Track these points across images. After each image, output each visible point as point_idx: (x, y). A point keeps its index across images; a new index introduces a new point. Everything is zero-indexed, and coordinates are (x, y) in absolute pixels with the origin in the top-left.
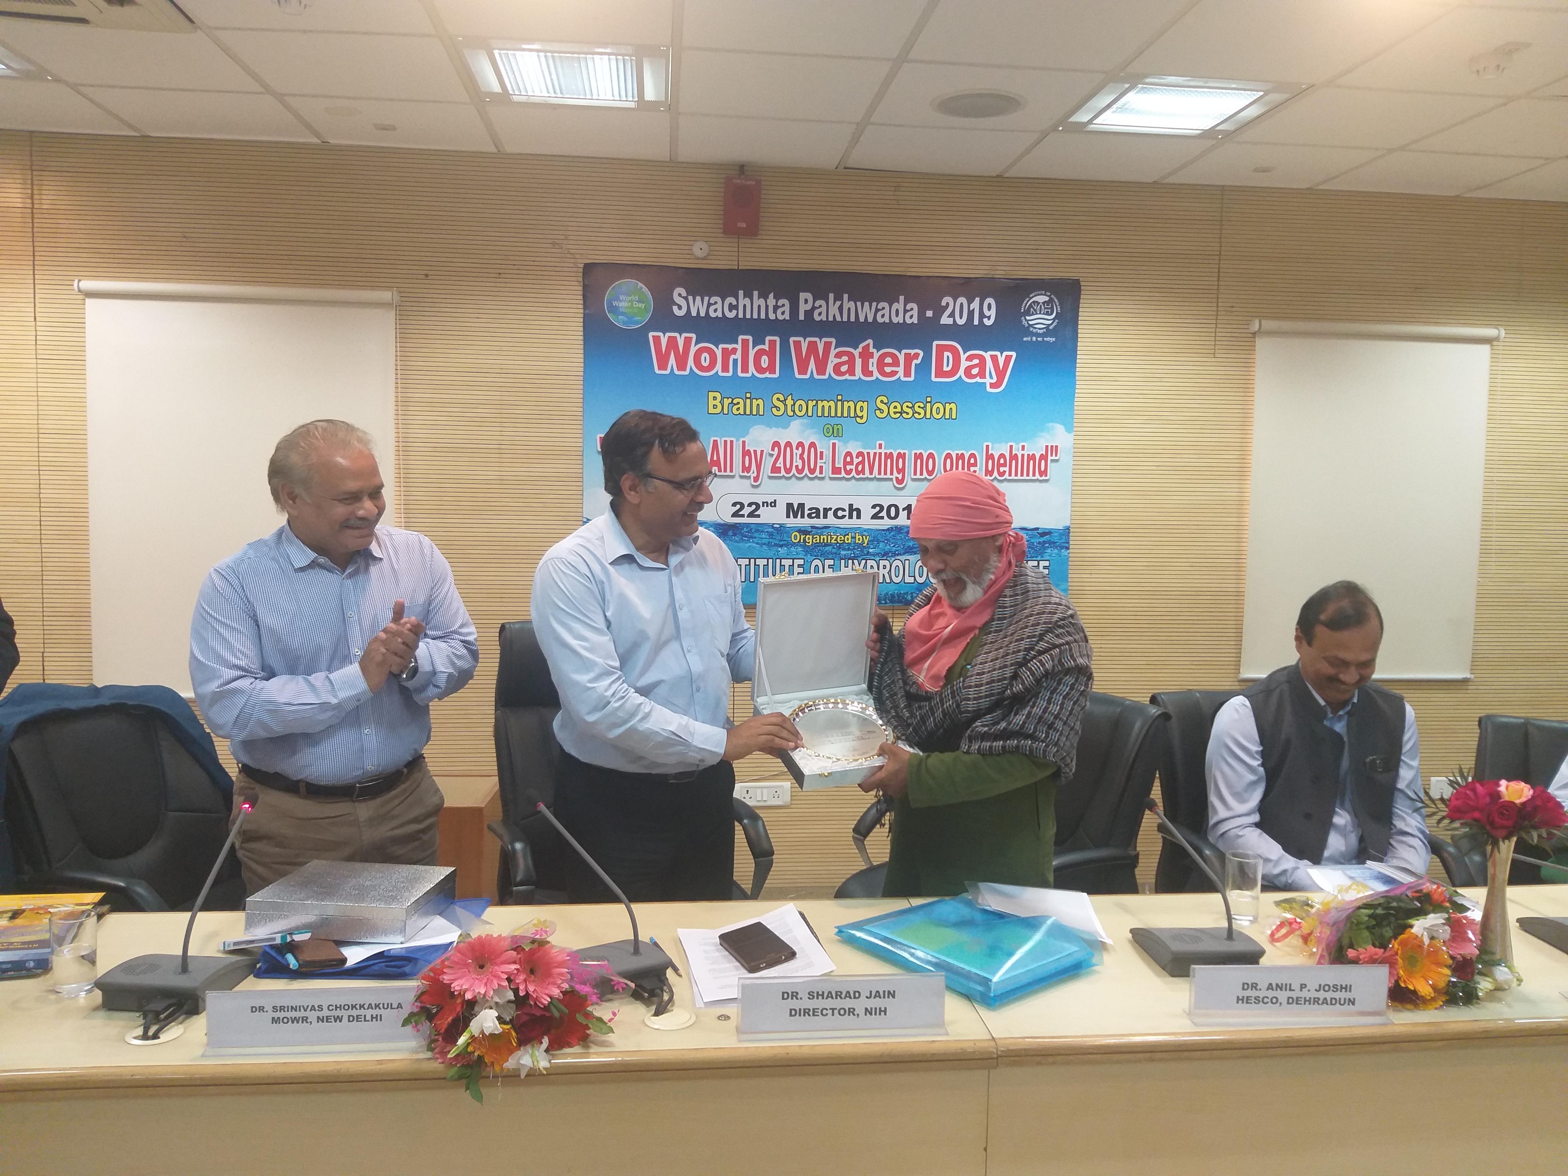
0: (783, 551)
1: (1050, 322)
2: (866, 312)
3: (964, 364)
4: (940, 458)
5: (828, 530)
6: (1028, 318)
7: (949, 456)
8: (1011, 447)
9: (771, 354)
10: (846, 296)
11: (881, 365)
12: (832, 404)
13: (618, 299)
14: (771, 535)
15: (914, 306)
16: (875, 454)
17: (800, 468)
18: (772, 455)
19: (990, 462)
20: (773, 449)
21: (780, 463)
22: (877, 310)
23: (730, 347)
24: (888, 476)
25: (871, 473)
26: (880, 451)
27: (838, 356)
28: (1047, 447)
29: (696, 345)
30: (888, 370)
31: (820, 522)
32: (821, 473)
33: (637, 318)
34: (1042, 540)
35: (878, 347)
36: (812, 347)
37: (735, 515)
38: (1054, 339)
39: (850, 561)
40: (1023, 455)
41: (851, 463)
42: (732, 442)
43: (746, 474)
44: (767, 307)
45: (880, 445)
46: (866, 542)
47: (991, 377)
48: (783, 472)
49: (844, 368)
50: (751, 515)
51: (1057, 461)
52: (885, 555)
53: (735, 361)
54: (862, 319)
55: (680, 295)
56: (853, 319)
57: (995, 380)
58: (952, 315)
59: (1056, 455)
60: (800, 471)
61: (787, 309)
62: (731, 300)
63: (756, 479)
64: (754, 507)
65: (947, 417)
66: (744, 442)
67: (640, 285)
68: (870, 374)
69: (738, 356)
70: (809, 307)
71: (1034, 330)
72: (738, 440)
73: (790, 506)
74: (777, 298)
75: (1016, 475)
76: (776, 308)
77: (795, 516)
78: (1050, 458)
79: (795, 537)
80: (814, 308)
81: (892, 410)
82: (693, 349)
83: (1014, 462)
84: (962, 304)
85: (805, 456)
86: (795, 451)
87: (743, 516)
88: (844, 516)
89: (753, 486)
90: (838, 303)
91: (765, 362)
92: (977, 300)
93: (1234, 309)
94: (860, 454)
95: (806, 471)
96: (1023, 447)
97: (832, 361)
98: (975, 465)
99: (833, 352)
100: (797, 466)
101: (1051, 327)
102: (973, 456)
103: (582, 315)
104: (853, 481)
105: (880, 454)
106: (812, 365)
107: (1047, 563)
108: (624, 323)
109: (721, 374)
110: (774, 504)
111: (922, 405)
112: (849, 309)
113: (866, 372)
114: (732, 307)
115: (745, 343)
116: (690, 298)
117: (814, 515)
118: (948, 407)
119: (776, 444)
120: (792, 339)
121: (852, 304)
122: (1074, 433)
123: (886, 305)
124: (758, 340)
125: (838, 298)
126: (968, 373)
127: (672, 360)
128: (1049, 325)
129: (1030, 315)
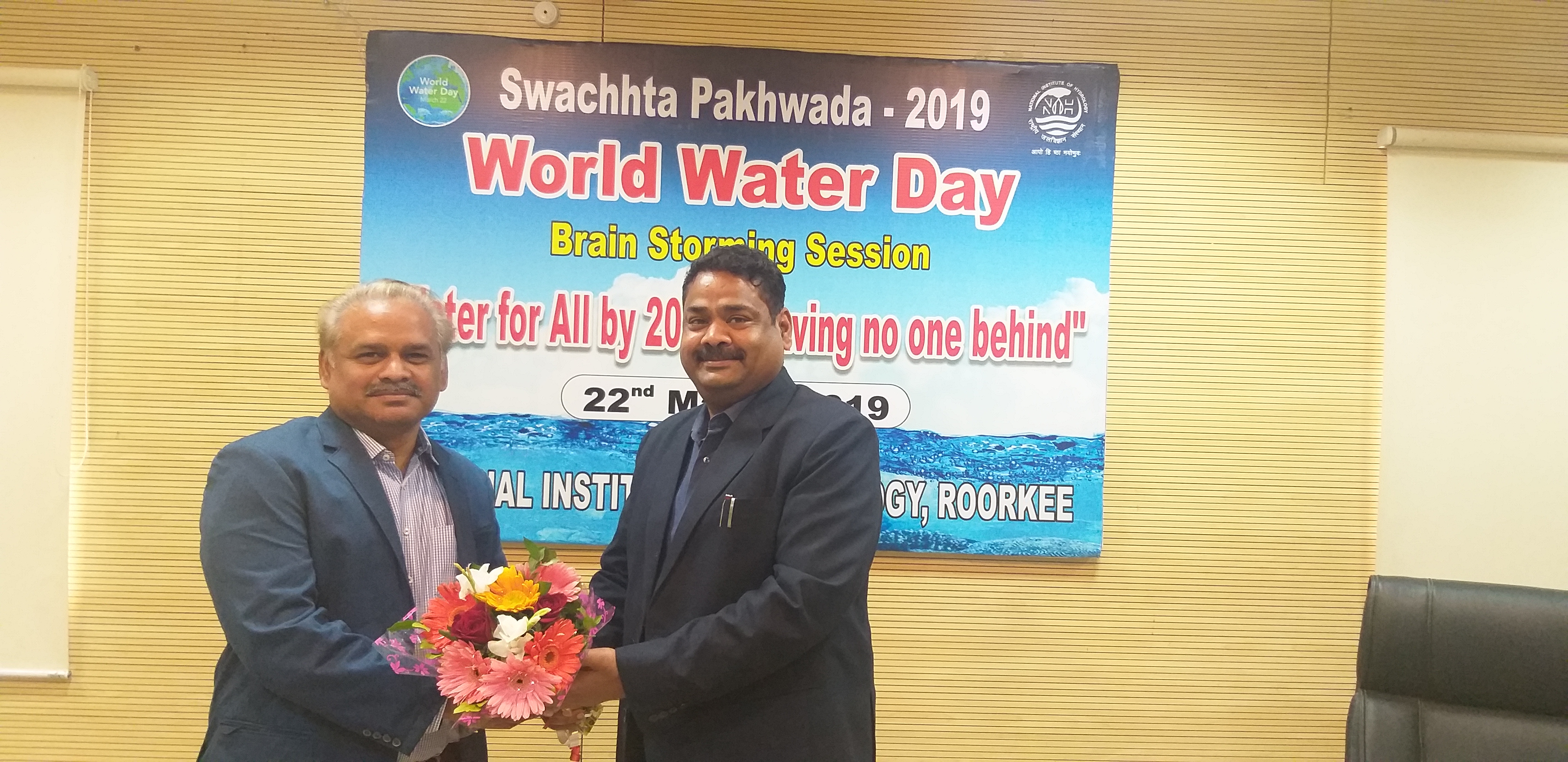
1: (1073, 127)
2: (793, 108)
3: (942, 188)
4: (904, 327)
6: (1038, 120)
7: (917, 324)
8: (1013, 312)
9: (648, 168)
10: (762, 85)
11: (815, 187)
13: (416, 83)
15: (866, 100)
16: (805, 319)
18: (647, 318)
19: (981, 334)
20: (649, 310)
21: (660, 331)
22: (810, 106)
23: (586, 156)
24: (825, 353)
25: (799, 348)
26: (813, 315)
27: (750, 172)
28: (1068, 313)
29: (534, 151)
30: (825, 194)
33: (445, 112)
34: (1060, 454)
35: (810, 160)
36: (711, 159)
37: (590, 407)
38: (1078, 153)
40: (1031, 326)
42: (586, 298)
43: (607, 346)
44: (643, 98)
45: (813, 307)
47: (982, 207)
48: (665, 345)
49: (759, 191)
50: (614, 408)
51: (1084, 334)
53: (594, 177)
54: (786, 119)
55: (511, 78)
56: (772, 118)
57: (988, 212)
58: (923, 114)
59: (1082, 327)
61: (673, 101)
62: (588, 87)
63: (623, 354)
64: (619, 396)
65: (915, 265)
66: (605, 299)
67: (452, 63)
68: (799, 200)
69: (599, 169)
70: (706, 99)
71: (1049, 139)
72: (596, 295)
73: (674, 395)
74: (658, 85)
75: (1021, 355)
76: (656, 100)
78: (1072, 330)
80: (714, 101)
81: (831, 254)
82: (530, 159)
83: (1017, 335)
84: (938, 99)
87: (602, 409)
89: (619, 365)
91: (638, 179)
92: (962, 93)
96: (1032, 314)
97: (741, 180)
98: (958, 338)
99: (742, 166)
101: (1074, 135)
102: (954, 324)
103: (364, 108)
105: (813, 319)
106: (711, 185)
107: (1069, 490)
108: (426, 119)
109: (572, 196)
110: (650, 392)
111: (877, 248)
112: (767, 103)
113: (793, 196)
114: (589, 98)
115: (609, 150)
116: (527, 83)
118: (917, 251)
119: (655, 302)
120: (680, 147)
121: (771, 96)
122: (1109, 294)
123: (823, 98)
124: (629, 147)
125: (751, 86)
126: (947, 200)
127: (498, 175)
128: (1071, 132)
129: (1042, 116)
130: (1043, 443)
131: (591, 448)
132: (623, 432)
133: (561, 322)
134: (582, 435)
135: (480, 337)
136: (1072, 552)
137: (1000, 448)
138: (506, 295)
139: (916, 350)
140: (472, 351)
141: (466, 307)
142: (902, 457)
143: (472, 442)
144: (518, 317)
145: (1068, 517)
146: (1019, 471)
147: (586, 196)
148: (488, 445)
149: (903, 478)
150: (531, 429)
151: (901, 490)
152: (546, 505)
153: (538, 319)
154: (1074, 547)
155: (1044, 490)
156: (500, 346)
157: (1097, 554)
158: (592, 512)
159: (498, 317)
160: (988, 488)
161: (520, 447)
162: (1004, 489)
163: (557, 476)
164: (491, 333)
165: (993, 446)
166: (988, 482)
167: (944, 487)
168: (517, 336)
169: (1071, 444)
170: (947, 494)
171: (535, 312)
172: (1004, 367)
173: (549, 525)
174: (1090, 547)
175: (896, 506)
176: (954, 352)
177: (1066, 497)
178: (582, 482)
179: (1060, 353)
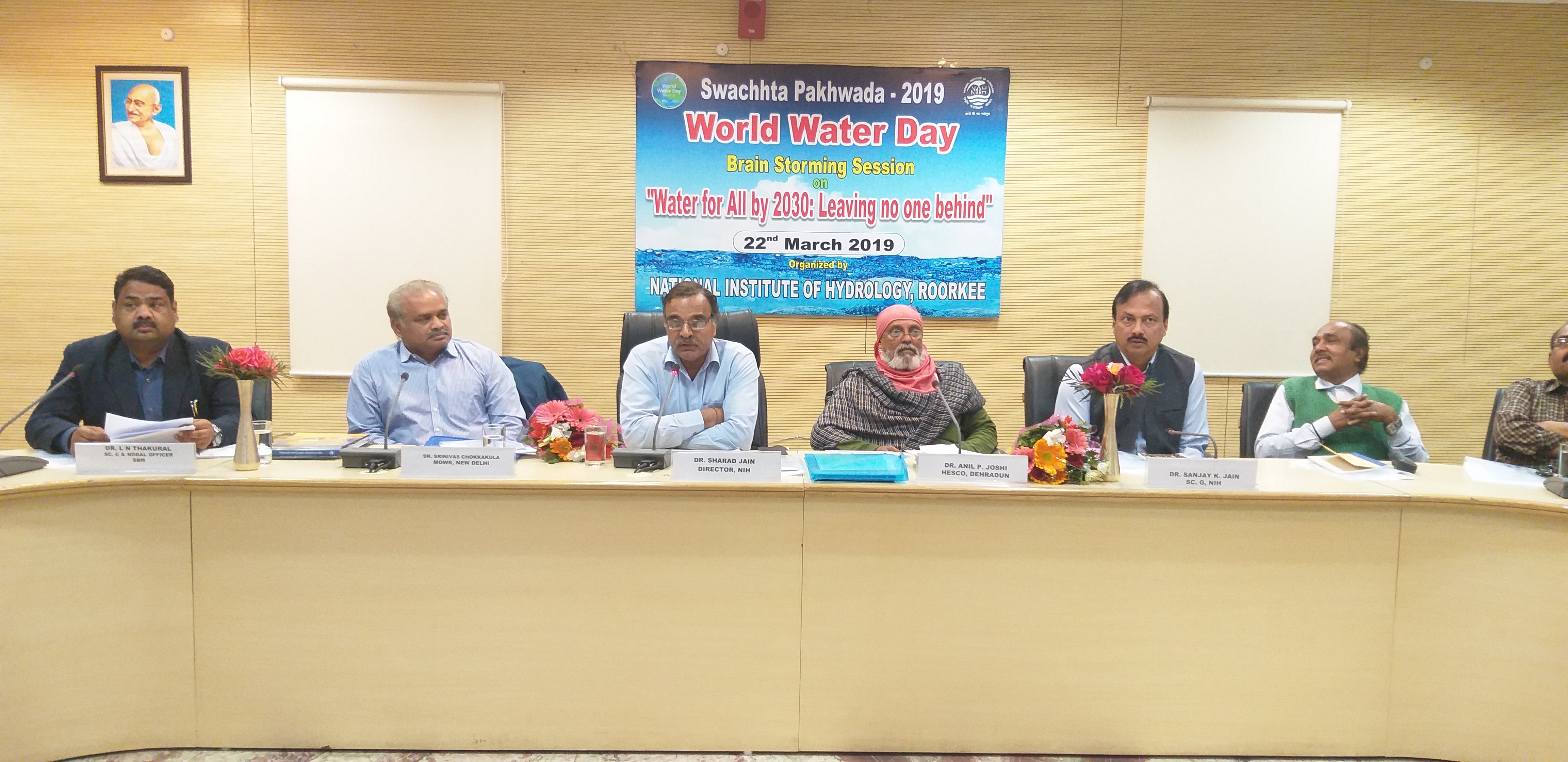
0: (782, 274)
1: (986, 101)
2: (845, 94)
3: (920, 133)
4: (901, 205)
5: (816, 259)
6: (969, 98)
7: (908, 203)
8: (956, 195)
9: (774, 127)
10: (830, 83)
11: (856, 133)
12: (820, 163)
13: (661, 86)
14: (774, 262)
15: (882, 90)
16: (852, 201)
17: (796, 211)
18: (774, 202)
19: (940, 207)
20: (775, 198)
21: (780, 209)
22: (853, 93)
23: (743, 121)
24: (862, 218)
25: (849, 216)
26: (856, 199)
27: (824, 127)
28: (984, 196)
29: (718, 120)
30: (862, 138)
31: (810, 252)
32: (811, 215)
33: (674, 102)
34: (980, 266)
35: (854, 120)
36: (805, 121)
37: (747, 247)
38: (989, 114)
39: (833, 282)
40: (965, 202)
41: (834, 208)
42: (744, 192)
43: (755, 216)
44: (771, 91)
45: (856, 195)
46: (845, 267)
47: (940, 142)
48: (783, 215)
49: (829, 137)
50: (759, 247)
51: (992, 206)
52: (860, 277)
53: (747, 132)
54: (842, 100)
55: (706, 84)
56: (835, 100)
57: (943, 145)
58: (911, 96)
59: (991, 202)
60: (795, 214)
61: (786, 93)
62: (744, 87)
63: (762, 220)
64: (761, 241)
65: (907, 173)
66: (753, 193)
67: (678, 76)
68: (848, 141)
69: (749, 128)
70: (802, 91)
71: (974, 107)
72: (749, 191)
73: (788, 240)
74: (778, 85)
75: (960, 217)
76: (777, 92)
77: (792, 248)
78: (986, 204)
79: (792, 264)
80: (806, 92)
81: (865, 168)
82: (716, 123)
83: (958, 207)
84: (918, 88)
85: (800, 203)
86: (792, 199)
87: (753, 248)
88: (828, 248)
89: (760, 225)
90: (824, 88)
91: (769, 132)
92: (930, 84)
93: (1131, 89)
94: (841, 201)
95: (800, 214)
96: (965, 196)
97: (820, 131)
98: (928, 209)
99: (820, 125)
100: (793, 211)
101: (987, 105)
102: (926, 202)
103: (635, 100)
104: (836, 221)
105: (856, 201)
106: (804, 134)
107: (983, 284)
108: (666, 105)
109: (737, 142)
110: (776, 239)
111: (888, 165)
112: (832, 93)
113: (845, 139)
114: (744, 92)
115: (755, 118)
116: (714, 86)
117: (806, 247)
118: (908, 165)
119: (778, 194)
120: (789, 116)
121: (834, 89)
122: (1004, 185)
123: (860, 89)
124: (764, 117)
125: (824, 84)
126: (923, 139)
127: (701, 132)
128: (985, 103)
129: (971, 95)
130: (971, 261)
131: (748, 267)
132: (763, 259)
133: (732, 205)
134: (743, 260)
135: (694, 212)
136: (985, 315)
137: (949, 264)
138: (706, 192)
139: (908, 216)
140: (690, 220)
141: (687, 198)
142: (901, 269)
143: (691, 264)
144: (712, 203)
145: (983, 297)
146: (959, 275)
147: (743, 142)
148: (699, 266)
149: (901, 280)
150: (719, 258)
151: (900, 286)
152: (727, 295)
153: (721, 203)
154: (986, 313)
155: (971, 285)
156: (703, 217)
157: (997, 316)
158: (749, 297)
159: (702, 203)
160: (943, 284)
161: (714, 267)
162: (951, 284)
163: (732, 280)
164: (699, 210)
165: (946, 263)
166: (943, 281)
167: (921, 284)
168: (711, 212)
169: (985, 261)
170: (923, 287)
171: (720, 200)
172: (952, 223)
173: (729, 305)
174: (994, 312)
175: (897, 294)
176: (926, 216)
177: (982, 288)
178: (744, 284)
179: (979, 216)
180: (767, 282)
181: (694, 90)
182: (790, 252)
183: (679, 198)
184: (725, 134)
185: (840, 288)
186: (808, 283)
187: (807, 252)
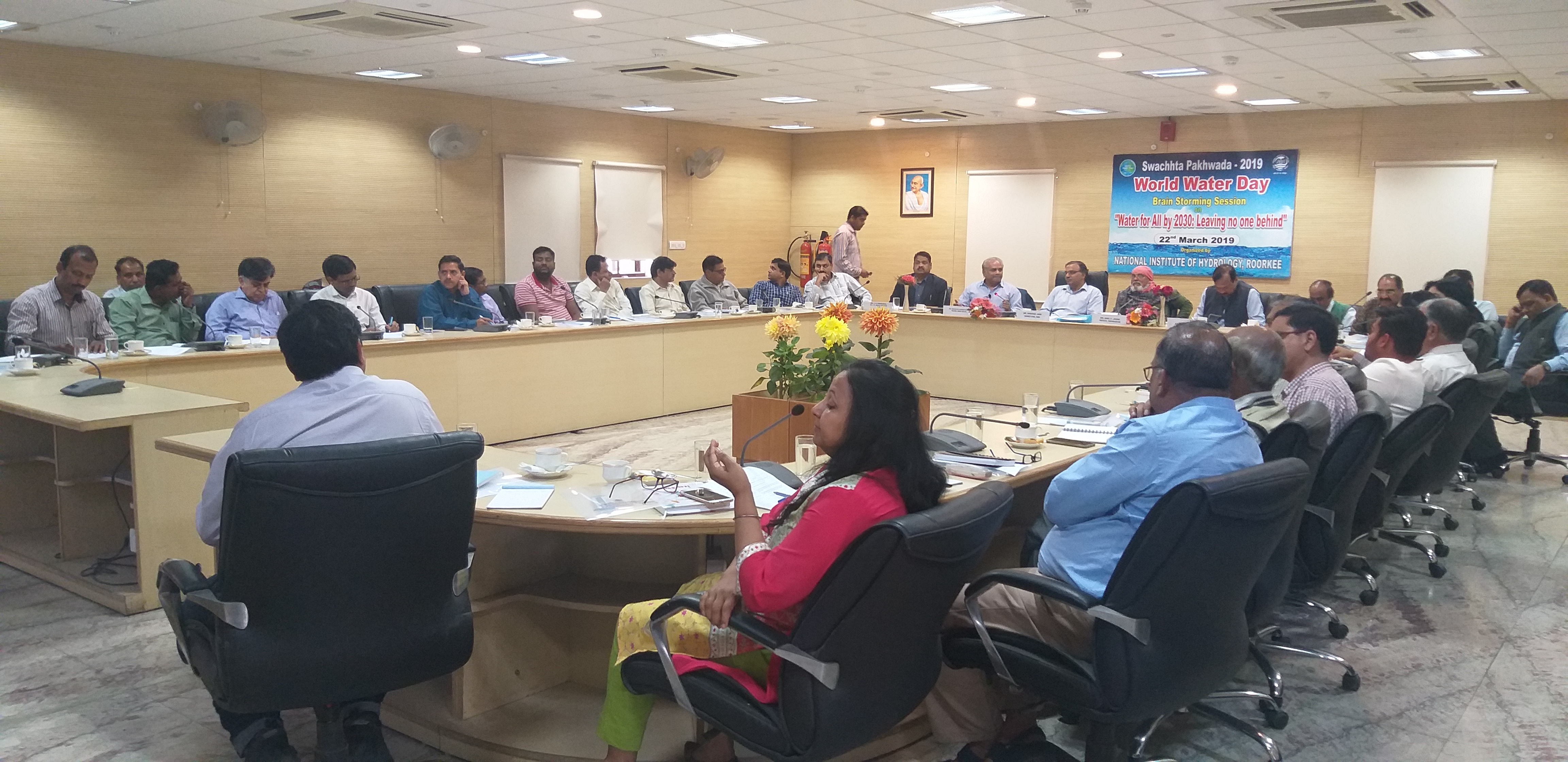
0: (1177, 255)
1: (1285, 166)
2: (1212, 166)
3: (1249, 184)
4: (1239, 220)
5: (1194, 247)
6: (1275, 165)
7: (1242, 219)
8: (1268, 215)
9: (1176, 183)
10: (1205, 161)
11: (1217, 185)
12: (1198, 200)
13: (1124, 167)
14: (1173, 249)
15: (1230, 163)
16: (1214, 219)
17: (1185, 224)
18: (1175, 220)
19: (1259, 221)
20: (1175, 217)
21: (1178, 223)
22: (1216, 165)
23: (1162, 181)
24: (1219, 227)
25: (1212, 226)
27: (1201, 182)
28: (1282, 215)
29: (1150, 181)
30: (1219, 187)
31: (1192, 244)
32: (1193, 226)
33: (1130, 173)
34: (1280, 252)
35: (1216, 179)
37: (1161, 241)
38: (1287, 174)
39: (1203, 259)
40: (1272, 219)
41: (1204, 222)
42: (1161, 215)
43: (1165, 226)
44: (1175, 166)
45: (1216, 215)
46: (1209, 252)
47: (1260, 188)
48: (1179, 226)
50: (1167, 241)
51: (1286, 220)
52: (1216, 257)
54: (1210, 169)
55: (1145, 164)
56: (1207, 169)
57: (1261, 190)
58: (1245, 166)
59: (1286, 218)
61: (1182, 166)
62: (1162, 165)
63: (1169, 229)
64: (1167, 238)
65: (1242, 204)
66: (1165, 215)
67: (1132, 161)
68: (1213, 189)
69: (1164, 184)
70: (1190, 165)
71: (1278, 170)
73: (1181, 238)
74: (1179, 163)
75: (1269, 226)
76: (1178, 166)
77: (1183, 242)
78: (1283, 219)
79: (1182, 250)
80: (1192, 166)
81: (1220, 202)
83: (1268, 221)
84: (1249, 161)
85: (1187, 220)
86: (1183, 218)
87: (1164, 242)
88: (1201, 242)
89: (1168, 231)
90: (1201, 164)
91: (1174, 186)
93: (1367, 158)
94: (1208, 219)
95: (1187, 225)
96: (1273, 216)
97: (1198, 184)
98: (1253, 222)
99: (1199, 181)
102: (1252, 219)
103: (1113, 173)
104: (1205, 228)
105: (1216, 218)
106: (1191, 186)
107: (1281, 261)
108: (1126, 175)
109: (1158, 191)
110: (1175, 237)
111: (1232, 200)
112: (1205, 165)
113: (1211, 188)
114: (1163, 167)
115: (1167, 179)
116: (1149, 165)
117: (1189, 242)
118: (1242, 200)
119: (1177, 215)
120: (1184, 177)
121: (1206, 163)
122: (1294, 210)
123: (1219, 163)
124: (1172, 178)
125: (1201, 161)
126: (1251, 187)
127: (1141, 187)
128: (1285, 168)
130: (1274, 249)
131: (1161, 251)
132: (1169, 247)
133: (1155, 221)
134: (1159, 248)
135: (1136, 225)
137: (1263, 250)
138: (1142, 215)
139: (1242, 226)
140: (1134, 229)
141: (1133, 218)
142: (1237, 253)
143: (1134, 250)
144: (1145, 220)
145: (1281, 268)
146: (1268, 256)
147: (1161, 191)
148: (1137, 250)
150: (1147, 247)
153: (1149, 221)
154: (1283, 276)
155: (1274, 261)
156: (1141, 228)
159: (1141, 220)
160: (1259, 261)
161: (1145, 251)
162: (1264, 261)
163: (1153, 257)
164: (1139, 224)
165: (1261, 250)
167: (1248, 260)
168: (1145, 225)
169: (1282, 249)
170: (1249, 262)
171: (1149, 219)
172: (1265, 229)
174: (1289, 275)
176: (1251, 226)
177: (1280, 263)
178: (1159, 259)
179: (1280, 225)
180: (1170, 259)
181: (1139, 167)
182: (1184, 244)
183: (1130, 218)
184: (1152, 187)
185: (1206, 262)
186: (1190, 259)
187: (1190, 244)
